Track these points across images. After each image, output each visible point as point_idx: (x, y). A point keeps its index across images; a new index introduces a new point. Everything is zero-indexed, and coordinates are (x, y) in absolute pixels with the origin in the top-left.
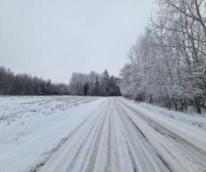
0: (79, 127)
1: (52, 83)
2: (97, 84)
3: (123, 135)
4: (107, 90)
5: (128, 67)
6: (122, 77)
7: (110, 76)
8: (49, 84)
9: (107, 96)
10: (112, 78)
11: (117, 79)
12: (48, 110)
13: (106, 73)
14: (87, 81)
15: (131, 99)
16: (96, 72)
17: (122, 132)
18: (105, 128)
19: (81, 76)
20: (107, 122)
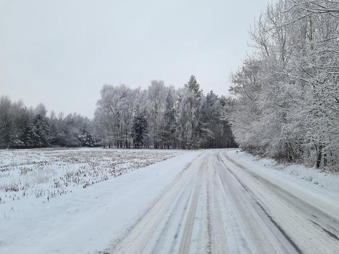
0: (132, 227)
1: (48, 115)
2: (170, 115)
3: (245, 245)
4: (198, 131)
5: (253, 68)
6: (236, 97)
7: (205, 93)
8: (40, 118)
9: (196, 148)
10: (211, 98)
11: (223, 102)
12: (48, 187)
13: (193, 85)
14: (141, 108)
15: (263, 155)
16: (167, 85)
17: (243, 240)
18: (199, 228)
19: (125, 94)
20: (201, 213)
